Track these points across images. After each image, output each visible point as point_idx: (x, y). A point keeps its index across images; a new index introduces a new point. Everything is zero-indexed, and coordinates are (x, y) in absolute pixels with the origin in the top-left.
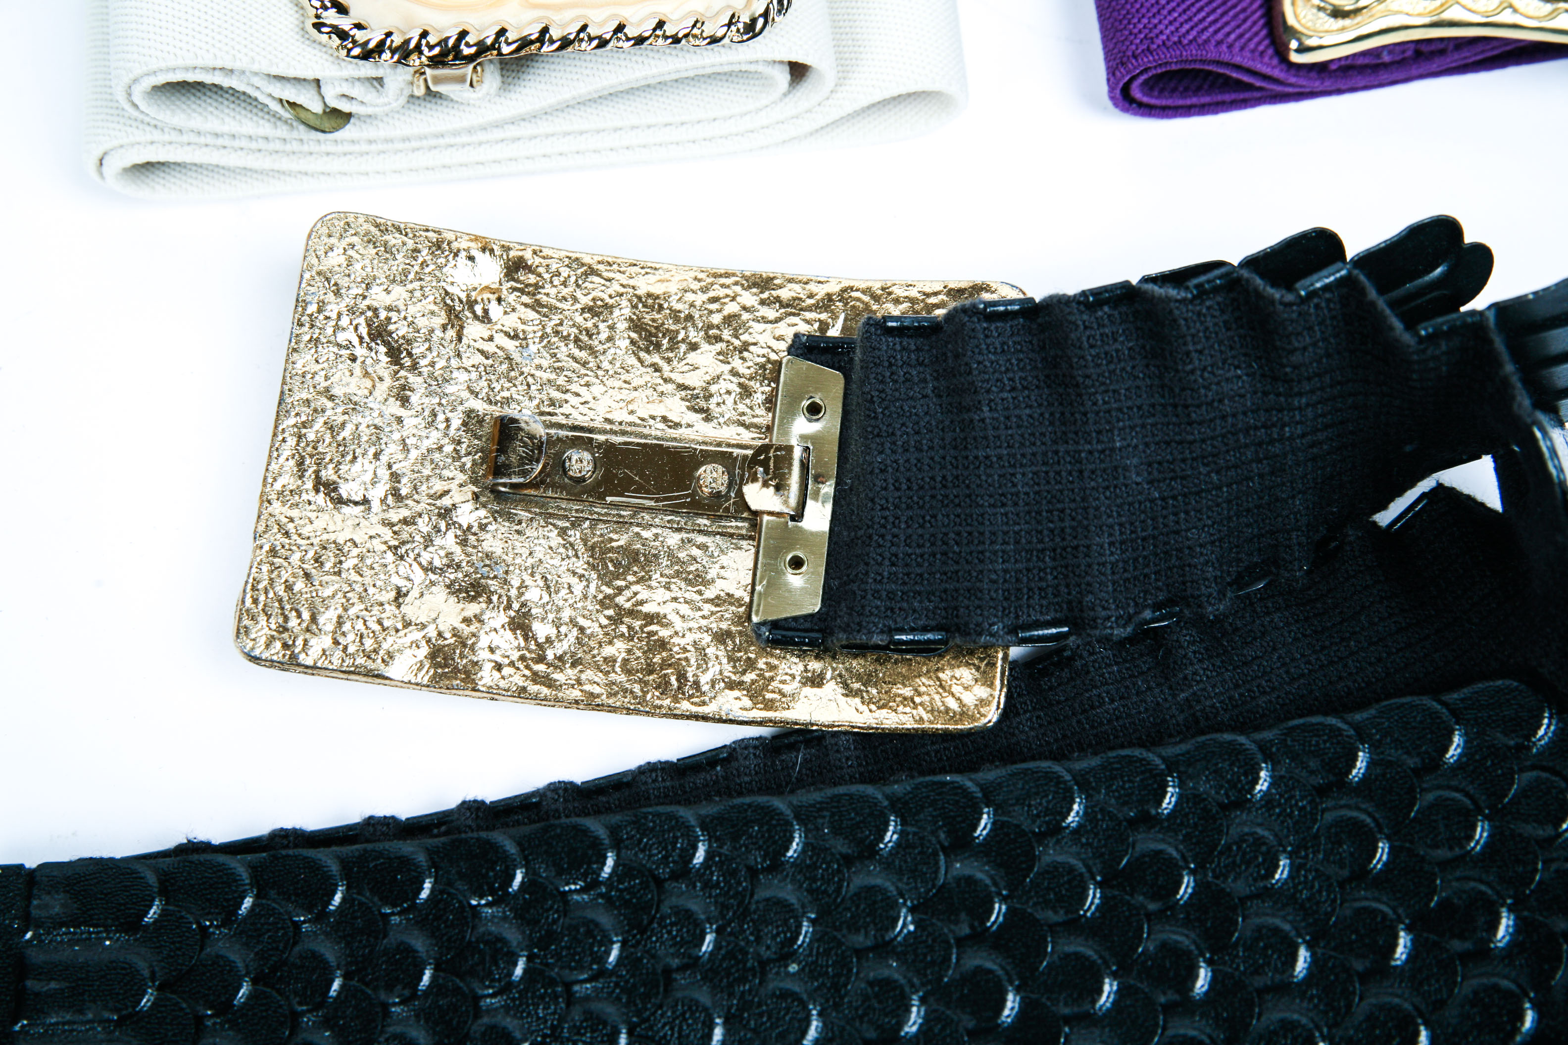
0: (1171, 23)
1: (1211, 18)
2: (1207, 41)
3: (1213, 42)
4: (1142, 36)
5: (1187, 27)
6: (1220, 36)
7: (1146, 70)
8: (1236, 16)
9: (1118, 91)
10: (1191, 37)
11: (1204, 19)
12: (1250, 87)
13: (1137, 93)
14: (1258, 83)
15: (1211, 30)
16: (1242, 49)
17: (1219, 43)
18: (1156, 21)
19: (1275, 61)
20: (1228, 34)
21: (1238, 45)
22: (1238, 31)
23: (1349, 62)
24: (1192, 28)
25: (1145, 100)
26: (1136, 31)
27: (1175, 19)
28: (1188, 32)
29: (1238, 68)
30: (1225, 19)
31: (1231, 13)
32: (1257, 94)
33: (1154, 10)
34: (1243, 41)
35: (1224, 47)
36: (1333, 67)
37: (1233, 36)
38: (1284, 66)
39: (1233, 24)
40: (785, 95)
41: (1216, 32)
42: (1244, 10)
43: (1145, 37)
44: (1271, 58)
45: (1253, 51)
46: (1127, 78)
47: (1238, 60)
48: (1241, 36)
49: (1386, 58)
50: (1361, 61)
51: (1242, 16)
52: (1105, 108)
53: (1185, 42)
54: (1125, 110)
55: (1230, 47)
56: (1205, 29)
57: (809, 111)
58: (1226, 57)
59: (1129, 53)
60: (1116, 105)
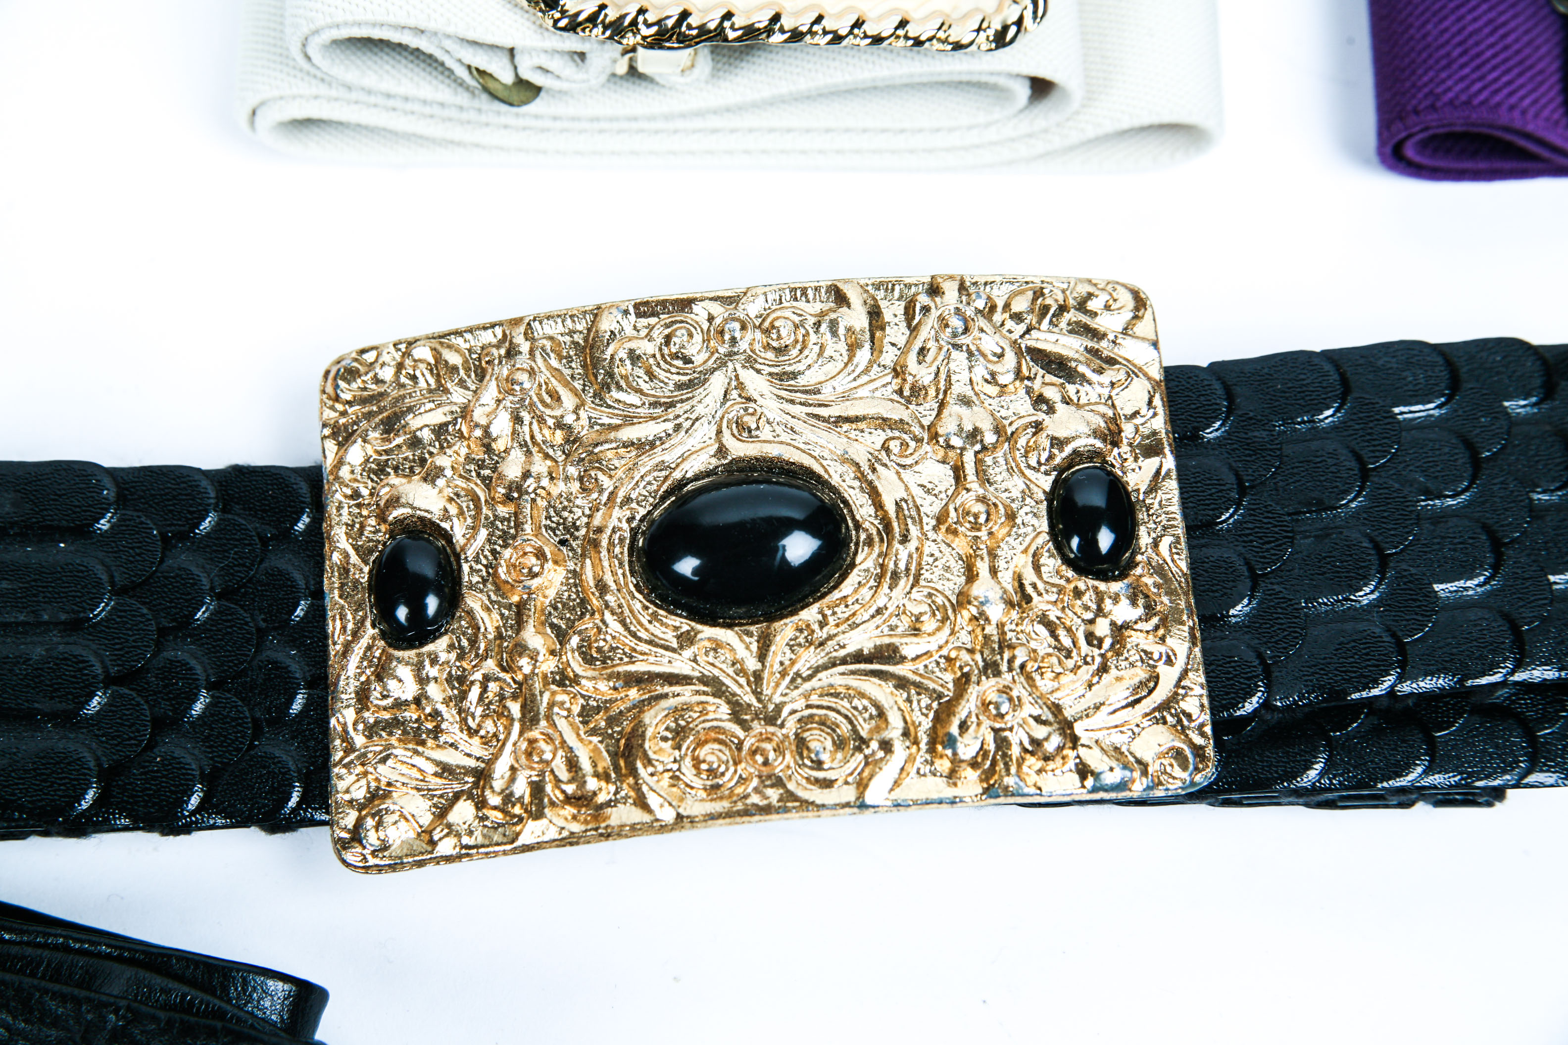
0: (1462, 79)
1: (1505, 79)
2: (1499, 105)
3: (1505, 107)
4: (1426, 90)
5: (1478, 86)
6: (1513, 100)
7: (1426, 129)
8: (1532, 79)
9: (1388, 150)
10: (1482, 97)
11: (1498, 78)
13: (1409, 152)
15: (1505, 91)
16: (1536, 116)
17: (1512, 108)
18: (1443, 75)
20: (1523, 98)
21: (1532, 112)
22: (1534, 96)
24: (1484, 88)
25: (1417, 159)
26: (1419, 83)
27: (1467, 76)
28: (1480, 91)
29: (1528, 136)
30: (1521, 81)
31: (1529, 74)
32: (1540, 166)
33: (1444, 62)
34: (1538, 106)
35: (1516, 114)
37: (1527, 101)
39: (1529, 87)
40: (1021, 111)
41: (1511, 94)
42: (1541, 72)
43: (1431, 92)
45: (1547, 119)
46: (1403, 135)
47: (1530, 128)
48: (1535, 101)
51: (1539, 78)
52: (1366, 162)
53: (1476, 102)
55: (1524, 112)
56: (1497, 91)
57: (1046, 131)
58: (1518, 124)
59: (1409, 108)
60: (1383, 162)
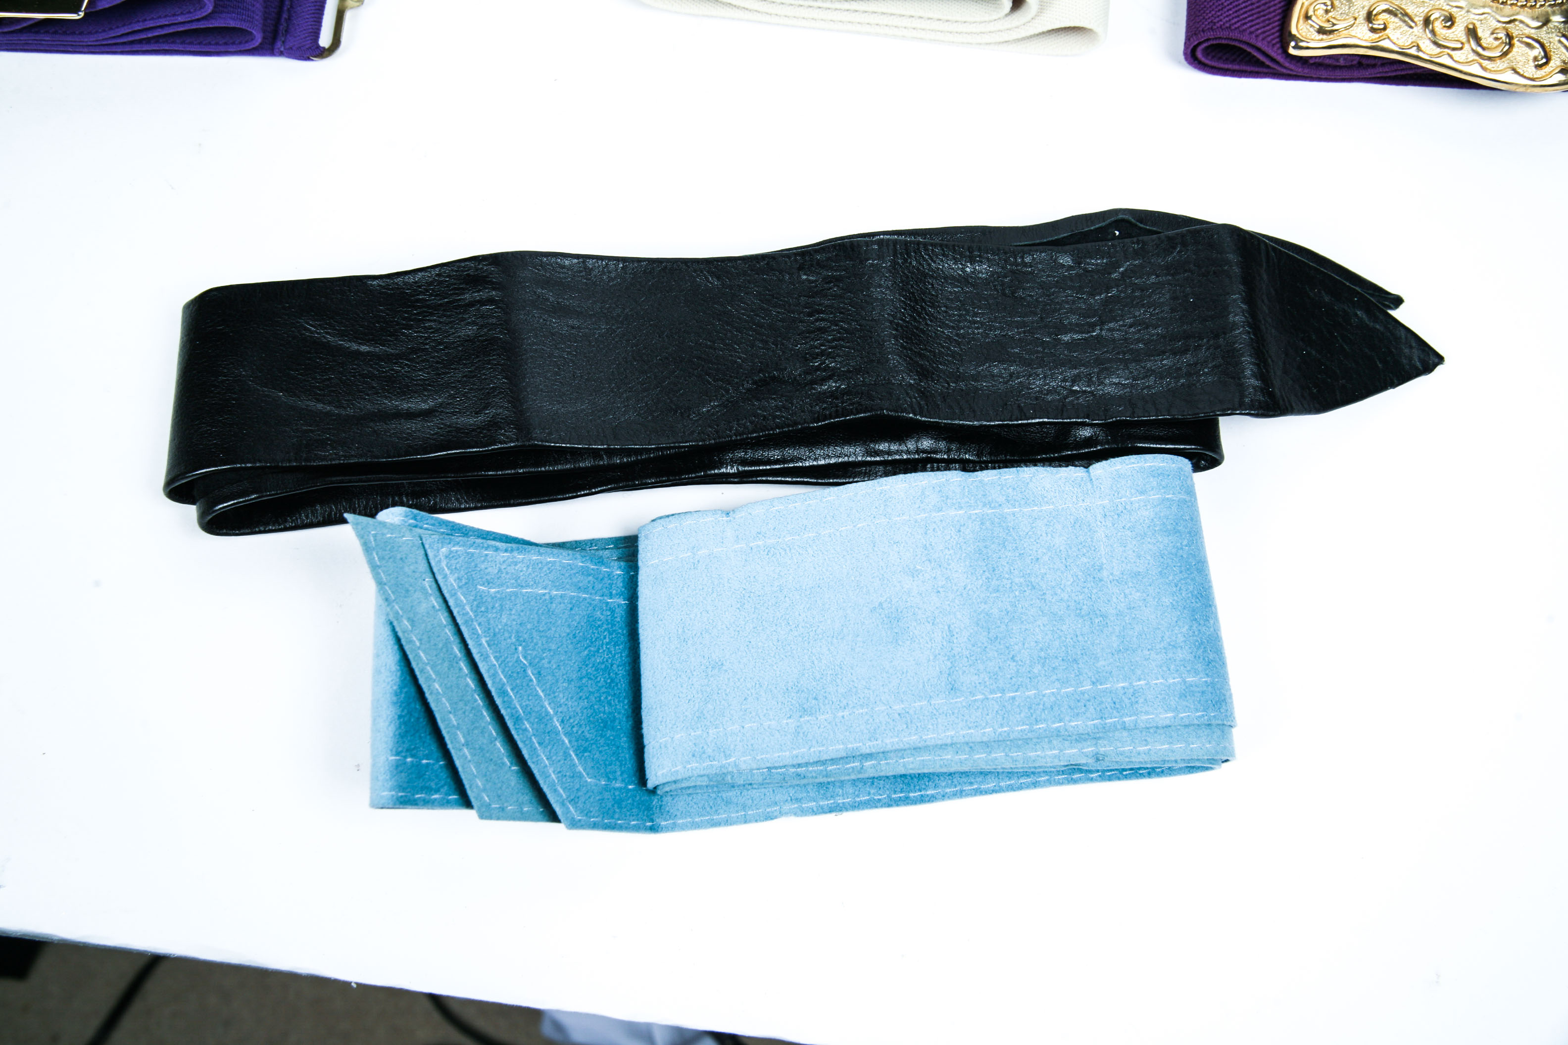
0: (1227, 16)
1: (1250, 18)
2: (1245, 30)
3: (1248, 31)
4: (1210, 20)
5: (1236, 20)
6: (1253, 29)
7: (1208, 40)
8: (1264, 21)
9: (1189, 51)
10: (1236, 26)
11: (1246, 18)
12: (1262, 64)
13: (1199, 54)
14: (1268, 63)
15: (1249, 25)
16: (1263, 39)
17: (1251, 33)
18: (1219, 14)
19: (1280, 51)
20: (1258, 29)
21: (1261, 37)
22: (1263, 30)
23: (1320, 60)
24: (1238, 21)
25: (1203, 60)
26: (1207, 17)
27: (1230, 15)
28: (1235, 23)
29: (1259, 50)
30: (1258, 21)
31: (1262, 19)
32: (1265, 70)
33: (1220, 7)
34: (1265, 35)
35: (1253, 36)
36: (1311, 61)
37: (1260, 31)
38: (1284, 56)
39: (1261, 25)
40: (1007, 15)
41: (1251, 27)
42: (1269, 19)
43: (1211, 22)
44: (1278, 49)
45: (1269, 42)
46: (1196, 43)
47: (1259, 45)
48: (1264, 32)
49: (1342, 62)
50: (1327, 61)
51: (1267, 22)
52: (1180, 62)
53: (1233, 28)
54: (1190, 63)
55: (1257, 36)
56: (1245, 24)
57: (1017, 27)
58: (1253, 42)
59: (1200, 29)
60: (1186, 59)
